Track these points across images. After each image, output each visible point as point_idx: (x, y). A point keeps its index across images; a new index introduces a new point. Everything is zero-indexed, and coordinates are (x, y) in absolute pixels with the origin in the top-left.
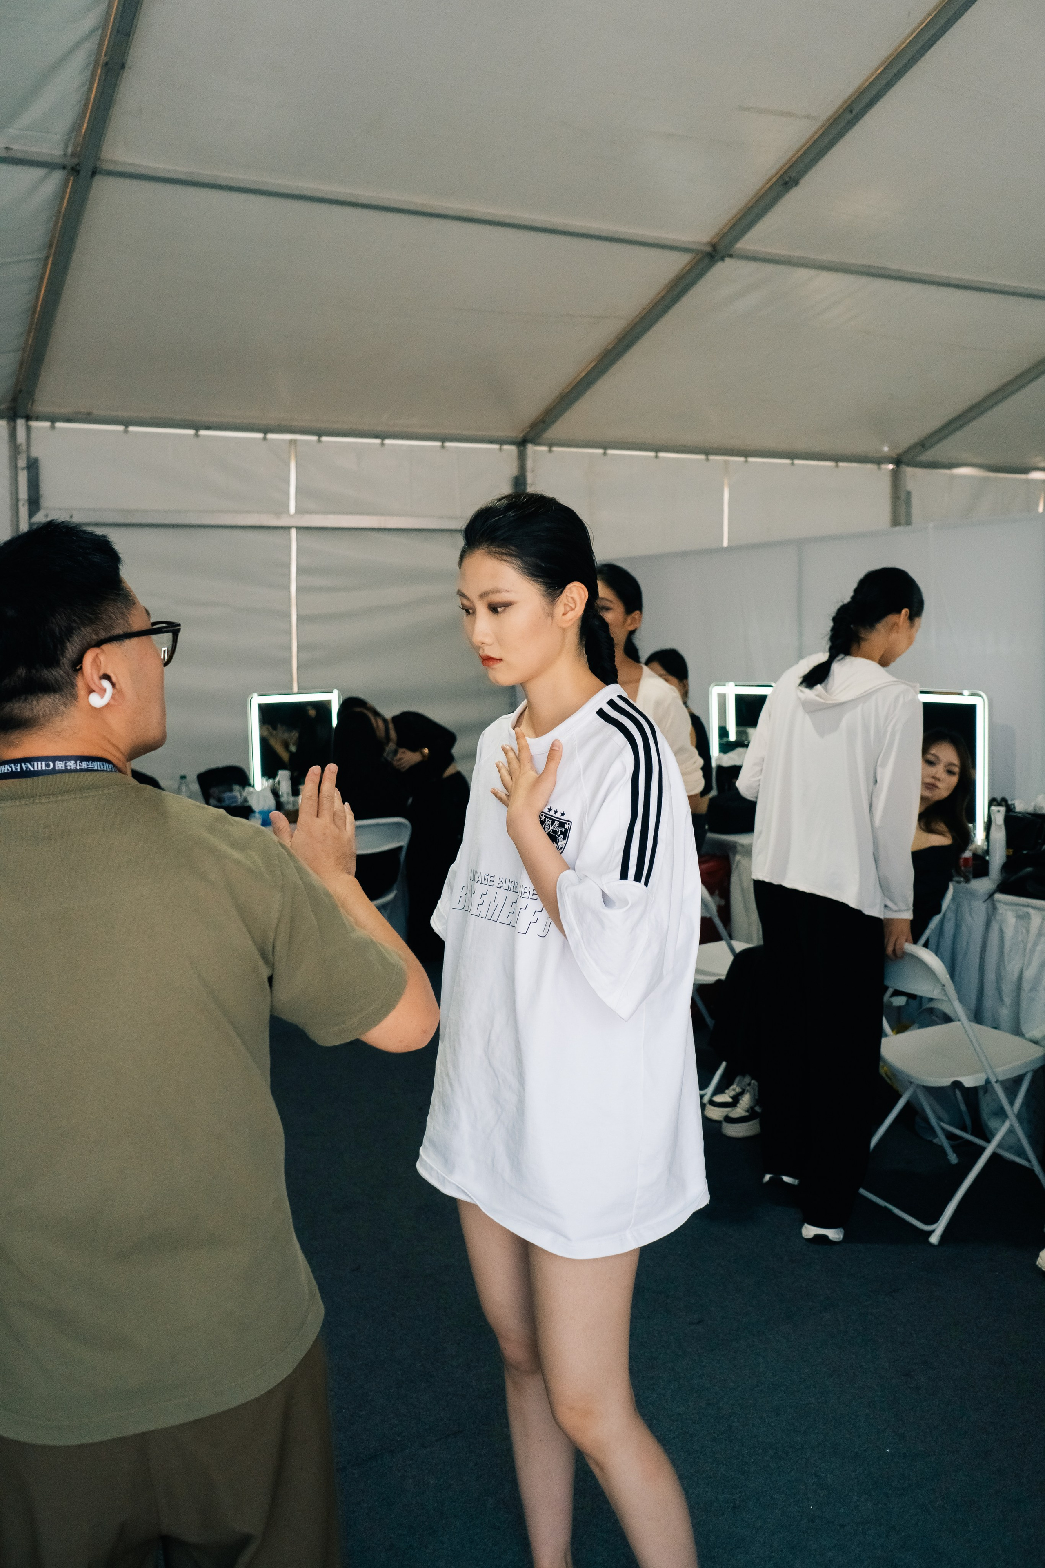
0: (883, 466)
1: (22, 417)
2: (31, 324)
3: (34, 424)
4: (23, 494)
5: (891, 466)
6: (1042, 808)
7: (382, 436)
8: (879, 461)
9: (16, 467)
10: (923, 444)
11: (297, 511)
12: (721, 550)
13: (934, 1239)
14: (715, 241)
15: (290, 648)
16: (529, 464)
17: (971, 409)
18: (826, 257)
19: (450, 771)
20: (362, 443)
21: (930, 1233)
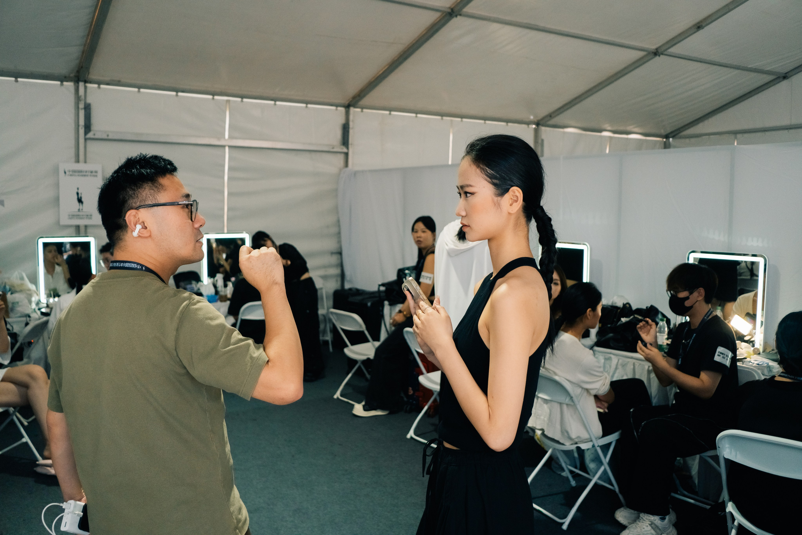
0: (530, 126)
1: (82, 81)
2: (89, 32)
3: (89, 85)
4: (82, 122)
5: (534, 126)
6: (616, 303)
7: (275, 100)
8: (528, 123)
9: (78, 108)
10: (551, 116)
11: (230, 137)
12: (448, 166)
13: (565, 527)
14: (452, 7)
15: (223, 209)
16: (351, 117)
17: (576, 99)
18: (508, 18)
19: (305, 276)
20: (264, 104)
21: (562, 524)
